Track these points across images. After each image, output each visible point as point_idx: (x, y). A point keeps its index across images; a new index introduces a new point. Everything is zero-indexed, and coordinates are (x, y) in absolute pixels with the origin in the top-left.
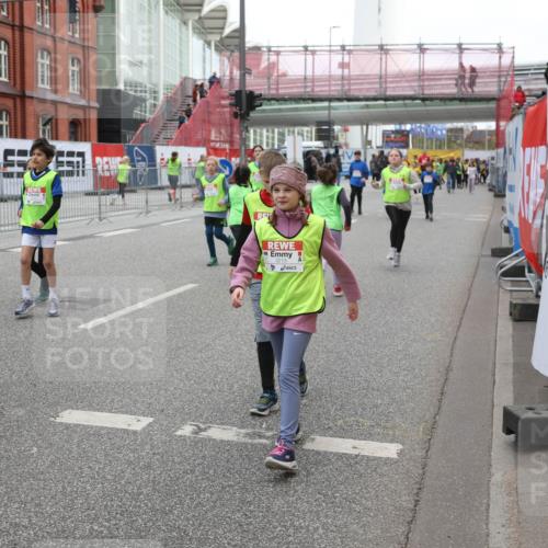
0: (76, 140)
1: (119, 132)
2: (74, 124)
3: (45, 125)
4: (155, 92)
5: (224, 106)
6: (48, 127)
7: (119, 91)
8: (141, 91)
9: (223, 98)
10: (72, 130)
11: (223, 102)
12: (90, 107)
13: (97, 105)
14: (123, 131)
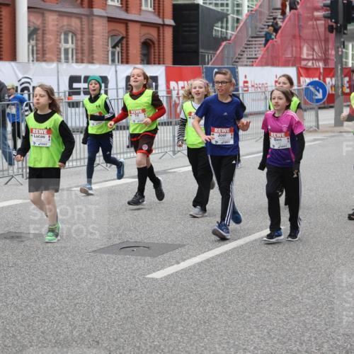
0: (149, 63)
1: (196, 52)
2: (147, 45)
3: (114, 47)
4: (238, 5)
5: (317, 19)
6: (118, 49)
7: (198, 5)
8: (222, 5)
9: (317, 9)
10: (145, 52)
11: (317, 14)
12: (164, 25)
13: (172, 22)
14: (201, 50)
